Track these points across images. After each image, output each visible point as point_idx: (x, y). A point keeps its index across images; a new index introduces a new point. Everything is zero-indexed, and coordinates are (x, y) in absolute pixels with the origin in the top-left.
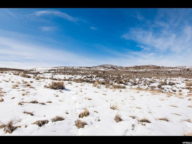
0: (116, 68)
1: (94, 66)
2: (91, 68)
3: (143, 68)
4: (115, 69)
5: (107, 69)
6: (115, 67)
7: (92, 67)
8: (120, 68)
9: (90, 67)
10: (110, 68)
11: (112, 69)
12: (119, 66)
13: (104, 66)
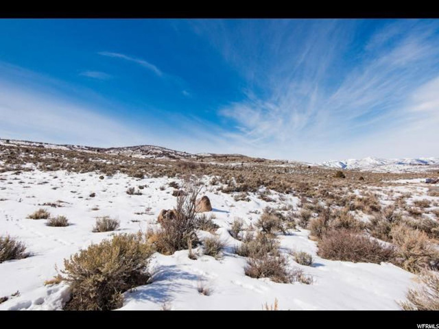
0: (177, 156)
1: (115, 147)
2: (106, 150)
3: (235, 160)
4: (174, 158)
5: (154, 156)
6: (172, 153)
7: (109, 149)
8: (183, 156)
9: (102, 149)
10: (160, 155)
11: (168, 159)
12: (182, 153)
13: (143, 148)
